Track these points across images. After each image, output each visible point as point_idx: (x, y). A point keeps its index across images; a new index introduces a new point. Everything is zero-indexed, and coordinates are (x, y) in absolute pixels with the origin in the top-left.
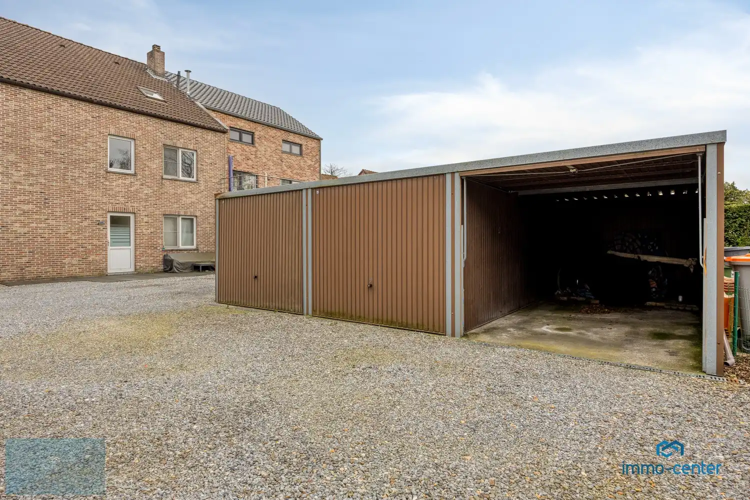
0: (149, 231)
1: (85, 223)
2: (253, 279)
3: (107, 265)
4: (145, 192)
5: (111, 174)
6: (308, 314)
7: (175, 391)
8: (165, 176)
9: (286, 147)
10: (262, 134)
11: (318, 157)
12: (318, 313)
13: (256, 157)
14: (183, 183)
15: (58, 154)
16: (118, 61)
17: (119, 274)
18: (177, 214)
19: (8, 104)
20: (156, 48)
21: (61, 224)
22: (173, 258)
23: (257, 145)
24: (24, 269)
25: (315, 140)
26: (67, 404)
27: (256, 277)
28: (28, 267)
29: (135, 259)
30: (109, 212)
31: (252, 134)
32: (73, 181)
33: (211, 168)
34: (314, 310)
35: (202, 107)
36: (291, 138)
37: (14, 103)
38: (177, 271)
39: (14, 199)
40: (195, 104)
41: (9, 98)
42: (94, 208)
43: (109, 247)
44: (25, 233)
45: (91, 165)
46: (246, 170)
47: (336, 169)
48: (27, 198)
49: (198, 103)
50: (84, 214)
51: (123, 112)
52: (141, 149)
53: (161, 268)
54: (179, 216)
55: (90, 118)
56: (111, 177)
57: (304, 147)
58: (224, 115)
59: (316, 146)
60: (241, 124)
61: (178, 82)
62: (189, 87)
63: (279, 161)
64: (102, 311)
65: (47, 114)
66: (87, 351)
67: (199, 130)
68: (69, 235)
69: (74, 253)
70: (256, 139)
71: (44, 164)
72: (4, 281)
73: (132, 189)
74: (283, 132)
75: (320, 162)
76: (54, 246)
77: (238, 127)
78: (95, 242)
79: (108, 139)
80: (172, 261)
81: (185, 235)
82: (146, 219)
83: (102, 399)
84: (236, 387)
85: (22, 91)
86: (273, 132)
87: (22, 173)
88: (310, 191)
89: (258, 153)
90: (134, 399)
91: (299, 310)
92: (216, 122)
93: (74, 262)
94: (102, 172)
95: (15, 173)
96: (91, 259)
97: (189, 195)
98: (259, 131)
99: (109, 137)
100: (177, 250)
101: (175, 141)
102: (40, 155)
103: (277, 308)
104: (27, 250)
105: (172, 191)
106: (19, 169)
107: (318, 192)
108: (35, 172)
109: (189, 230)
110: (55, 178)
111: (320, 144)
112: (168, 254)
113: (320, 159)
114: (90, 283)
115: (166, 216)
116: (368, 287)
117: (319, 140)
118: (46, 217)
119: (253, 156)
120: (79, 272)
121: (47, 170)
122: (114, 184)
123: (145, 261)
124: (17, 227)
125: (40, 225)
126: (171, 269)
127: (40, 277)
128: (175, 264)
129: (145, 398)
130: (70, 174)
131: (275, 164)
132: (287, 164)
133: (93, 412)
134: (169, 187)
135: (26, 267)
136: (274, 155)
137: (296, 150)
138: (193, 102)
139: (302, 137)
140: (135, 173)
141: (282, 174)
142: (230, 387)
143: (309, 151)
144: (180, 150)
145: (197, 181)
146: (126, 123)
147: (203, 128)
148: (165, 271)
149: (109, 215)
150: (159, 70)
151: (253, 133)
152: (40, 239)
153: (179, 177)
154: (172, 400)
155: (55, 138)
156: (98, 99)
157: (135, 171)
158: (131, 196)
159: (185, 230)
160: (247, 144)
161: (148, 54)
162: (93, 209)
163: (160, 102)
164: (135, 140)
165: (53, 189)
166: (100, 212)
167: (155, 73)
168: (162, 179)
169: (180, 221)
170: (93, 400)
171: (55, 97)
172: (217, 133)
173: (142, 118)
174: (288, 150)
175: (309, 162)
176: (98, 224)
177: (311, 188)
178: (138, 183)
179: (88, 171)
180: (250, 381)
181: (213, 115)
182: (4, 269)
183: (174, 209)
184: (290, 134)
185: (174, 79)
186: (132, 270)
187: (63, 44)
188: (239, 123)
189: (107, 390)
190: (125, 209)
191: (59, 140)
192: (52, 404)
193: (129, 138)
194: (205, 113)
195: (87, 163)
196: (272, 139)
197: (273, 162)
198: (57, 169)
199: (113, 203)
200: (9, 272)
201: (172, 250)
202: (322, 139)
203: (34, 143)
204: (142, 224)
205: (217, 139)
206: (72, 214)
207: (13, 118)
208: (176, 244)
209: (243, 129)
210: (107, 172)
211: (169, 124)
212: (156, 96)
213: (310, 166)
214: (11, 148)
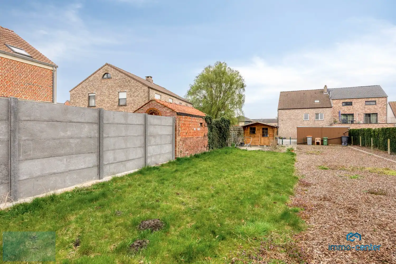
10: (356, 101)
15: (295, 119)
16: (317, 92)
23: (353, 105)
31: (351, 102)
32: (298, 123)
33: (327, 116)
36: (370, 100)
39: (289, 127)
44: (291, 132)
46: (348, 113)
48: (291, 126)
51: (306, 109)
52: (310, 115)
55: (300, 111)
57: (377, 102)
58: (340, 100)
59: (384, 99)
63: (364, 108)
65: (294, 112)
67: (324, 108)
71: (293, 120)
74: (365, 99)
77: (346, 102)
79: (304, 114)
86: (360, 100)
89: (354, 107)
92: (331, 105)
97: (321, 123)
98: (354, 101)
101: (318, 112)
104: (291, 134)
105: (317, 123)
117: (386, 97)
119: (352, 109)
122: (305, 123)
132: (368, 109)
136: (361, 107)
139: (376, 98)
140: (309, 120)
141: (365, 112)
143: (380, 102)
145: (324, 120)
146: (307, 111)
153: (319, 119)
155: (295, 116)
158: (308, 124)
163: (318, 103)
165: (295, 124)
167: (325, 92)
168: (315, 120)
172: (330, 108)
174: (369, 104)
178: (309, 122)
179: (300, 121)
184: (369, 98)
187: (305, 93)
188: (346, 100)
193: (308, 113)
195: (300, 119)
196: (360, 102)
197: (361, 109)
198: (295, 121)
207: (289, 114)
210: (303, 120)
211: (316, 109)
212: (318, 101)
213: (380, 108)
214: (289, 119)
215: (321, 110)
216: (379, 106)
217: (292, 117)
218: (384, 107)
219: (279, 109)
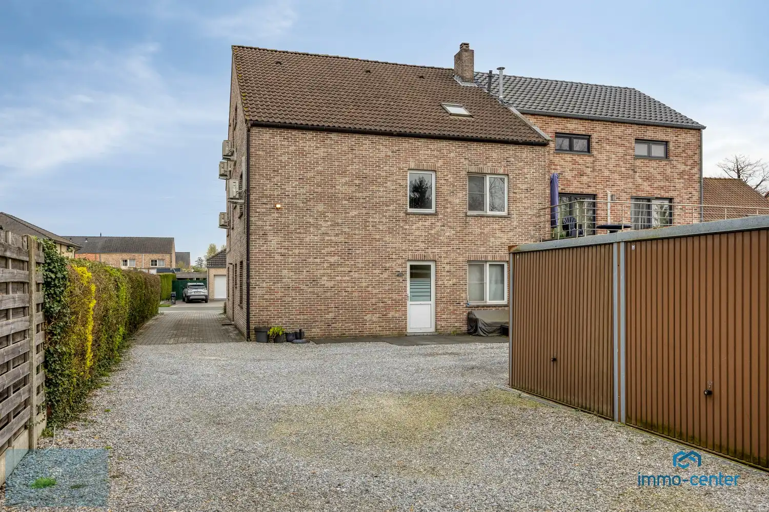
0: (451, 282)
1: (385, 275)
2: (552, 363)
3: (406, 324)
4: (447, 234)
5: (411, 216)
6: (620, 420)
7: (415, 498)
8: (470, 213)
9: (642, 149)
10: (603, 135)
11: (696, 158)
12: (633, 421)
13: (594, 170)
14: (491, 219)
15: (360, 199)
16: (422, 73)
17: (419, 334)
18: (483, 259)
19: (317, 152)
20: (465, 47)
21: (363, 276)
22: (478, 316)
23: (595, 153)
24: (330, 325)
25: (691, 131)
26: (323, 489)
27: (555, 360)
28: (333, 323)
29: (436, 316)
30: (408, 260)
31: (588, 138)
32: (374, 227)
33: (527, 195)
34: (628, 418)
35: (518, 113)
36: (650, 134)
37: (322, 150)
38: (482, 334)
39: (323, 251)
40: (509, 111)
41: (318, 145)
42: (394, 257)
43: (409, 303)
44: (332, 287)
45: (391, 208)
46: (579, 191)
47: (747, 163)
48: (333, 249)
49: (513, 109)
50: (384, 264)
51: (423, 140)
52: (443, 182)
53: (465, 328)
54: (486, 262)
55: (390, 153)
56: (411, 219)
57: (671, 145)
58: (547, 118)
59: (694, 140)
60: (573, 127)
61: (490, 84)
62: (501, 89)
63: (631, 172)
64: (385, 385)
65: (350, 156)
66: (358, 433)
67: (512, 147)
68: (370, 289)
69: (375, 309)
70: (594, 145)
71: (348, 211)
72: (315, 337)
73: (433, 232)
74: (636, 127)
75: (701, 164)
76: (356, 300)
77: (568, 132)
78: (395, 296)
79: (408, 175)
80: (476, 321)
81: (494, 286)
82: (447, 268)
83: (350, 492)
84: (476, 509)
85: (330, 135)
86: (619, 130)
87: (329, 223)
88: (622, 245)
89: (597, 163)
90: (376, 498)
91: (609, 413)
92: (535, 132)
93: (374, 319)
94: (402, 214)
95: (324, 224)
96: (390, 315)
97: (499, 234)
98: (598, 132)
99: (408, 172)
100: (483, 306)
101: (481, 166)
102: (344, 202)
103: (580, 406)
104: (332, 305)
105: (478, 231)
106: (327, 219)
107: (633, 247)
108: (340, 221)
109: (499, 278)
110: (357, 226)
111: (701, 136)
112: (473, 311)
113: (701, 160)
114: (388, 345)
115: (472, 263)
116: (706, 395)
117: (699, 130)
118: (349, 269)
119: (590, 169)
120: (379, 331)
121: (350, 218)
122: (414, 227)
123: (446, 320)
124: (324, 281)
125: (345, 278)
126: (476, 330)
127: (344, 334)
128: (480, 325)
129: (386, 499)
130: (371, 220)
131: (623, 177)
132: (643, 175)
133: (340, 502)
134: (475, 227)
135: (332, 323)
136: (621, 163)
137: (658, 151)
138: (506, 108)
139: (669, 130)
140: (436, 212)
141: (635, 191)
142: (469, 506)
143: (680, 150)
144: (488, 177)
145: (509, 214)
146: (426, 152)
147: (516, 143)
148: (469, 333)
149: (409, 264)
150: (468, 75)
151: (590, 136)
152: (344, 294)
153: (486, 212)
154: (407, 507)
155: (357, 182)
156: (398, 130)
157: (436, 210)
158: (432, 241)
159: (494, 279)
160: (580, 152)
161: (455, 56)
162: (392, 259)
163: (465, 118)
164: (435, 171)
165: (356, 238)
166: (399, 262)
167: (463, 79)
168: (466, 216)
169: (487, 267)
170: (343, 490)
171: (357, 136)
172: (535, 148)
173: (444, 144)
174: (646, 154)
175: (682, 167)
176: (398, 276)
177: (625, 242)
178: (439, 224)
179: (387, 214)
180: (495, 504)
181: (531, 121)
182: (314, 324)
183: (480, 252)
184: (649, 128)
185: (485, 81)
186: (433, 330)
187: (369, 68)
188: (568, 125)
189: (358, 481)
190: (425, 256)
191: (361, 184)
192: (312, 487)
193: (429, 170)
194: (521, 121)
195: (387, 206)
196: (618, 141)
197: (621, 173)
198: (359, 215)
199: (412, 250)
200: (318, 328)
201: (478, 307)
202: (704, 128)
203: (339, 189)
204: (444, 274)
205: (534, 155)
206: (373, 265)
207: (322, 166)
208: (482, 298)
209: (574, 132)
210: (407, 214)
211: (474, 145)
212: (462, 111)
213: (681, 174)
214: (320, 197)
215: (496, 152)
216: (679, 166)
217: (342, 186)
218: (693, 171)
219: (257, 124)
